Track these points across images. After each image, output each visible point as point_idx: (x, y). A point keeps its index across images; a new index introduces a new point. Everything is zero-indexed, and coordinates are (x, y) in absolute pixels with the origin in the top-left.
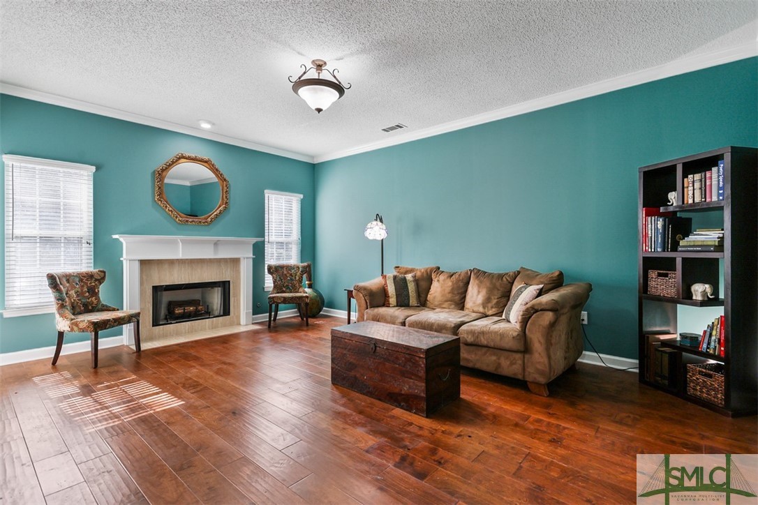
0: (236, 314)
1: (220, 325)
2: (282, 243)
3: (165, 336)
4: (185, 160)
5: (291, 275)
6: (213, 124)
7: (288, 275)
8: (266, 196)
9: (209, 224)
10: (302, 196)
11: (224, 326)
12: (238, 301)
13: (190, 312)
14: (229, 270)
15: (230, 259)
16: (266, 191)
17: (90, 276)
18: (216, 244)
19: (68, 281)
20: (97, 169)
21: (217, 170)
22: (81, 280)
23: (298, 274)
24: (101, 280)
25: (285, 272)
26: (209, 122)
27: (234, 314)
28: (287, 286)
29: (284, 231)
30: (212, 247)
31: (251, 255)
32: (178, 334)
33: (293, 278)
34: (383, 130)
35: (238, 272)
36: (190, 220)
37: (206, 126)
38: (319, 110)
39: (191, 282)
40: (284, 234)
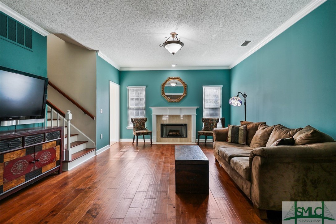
0: (190, 137)
1: (183, 141)
2: (212, 108)
3: (164, 141)
4: (171, 79)
5: (212, 123)
6: (176, 64)
7: (211, 123)
8: (204, 88)
9: (179, 102)
10: (222, 86)
11: (185, 141)
12: (191, 132)
13: (174, 134)
14: (187, 119)
15: (187, 115)
16: (203, 86)
17: (143, 119)
18: (181, 109)
19: (137, 120)
20: (146, 87)
21: (182, 81)
22: (141, 120)
23: (215, 123)
24: (146, 121)
25: (210, 122)
26: (174, 64)
27: (189, 137)
28: (210, 128)
29: (209, 103)
30: (179, 110)
31: (195, 114)
32: (168, 141)
33: (213, 124)
34: (241, 46)
35: (191, 120)
36: (172, 101)
37: (174, 66)
38: (173, 53)
39: (173, 123)
40: (209, 105)
